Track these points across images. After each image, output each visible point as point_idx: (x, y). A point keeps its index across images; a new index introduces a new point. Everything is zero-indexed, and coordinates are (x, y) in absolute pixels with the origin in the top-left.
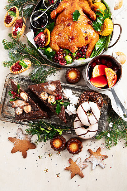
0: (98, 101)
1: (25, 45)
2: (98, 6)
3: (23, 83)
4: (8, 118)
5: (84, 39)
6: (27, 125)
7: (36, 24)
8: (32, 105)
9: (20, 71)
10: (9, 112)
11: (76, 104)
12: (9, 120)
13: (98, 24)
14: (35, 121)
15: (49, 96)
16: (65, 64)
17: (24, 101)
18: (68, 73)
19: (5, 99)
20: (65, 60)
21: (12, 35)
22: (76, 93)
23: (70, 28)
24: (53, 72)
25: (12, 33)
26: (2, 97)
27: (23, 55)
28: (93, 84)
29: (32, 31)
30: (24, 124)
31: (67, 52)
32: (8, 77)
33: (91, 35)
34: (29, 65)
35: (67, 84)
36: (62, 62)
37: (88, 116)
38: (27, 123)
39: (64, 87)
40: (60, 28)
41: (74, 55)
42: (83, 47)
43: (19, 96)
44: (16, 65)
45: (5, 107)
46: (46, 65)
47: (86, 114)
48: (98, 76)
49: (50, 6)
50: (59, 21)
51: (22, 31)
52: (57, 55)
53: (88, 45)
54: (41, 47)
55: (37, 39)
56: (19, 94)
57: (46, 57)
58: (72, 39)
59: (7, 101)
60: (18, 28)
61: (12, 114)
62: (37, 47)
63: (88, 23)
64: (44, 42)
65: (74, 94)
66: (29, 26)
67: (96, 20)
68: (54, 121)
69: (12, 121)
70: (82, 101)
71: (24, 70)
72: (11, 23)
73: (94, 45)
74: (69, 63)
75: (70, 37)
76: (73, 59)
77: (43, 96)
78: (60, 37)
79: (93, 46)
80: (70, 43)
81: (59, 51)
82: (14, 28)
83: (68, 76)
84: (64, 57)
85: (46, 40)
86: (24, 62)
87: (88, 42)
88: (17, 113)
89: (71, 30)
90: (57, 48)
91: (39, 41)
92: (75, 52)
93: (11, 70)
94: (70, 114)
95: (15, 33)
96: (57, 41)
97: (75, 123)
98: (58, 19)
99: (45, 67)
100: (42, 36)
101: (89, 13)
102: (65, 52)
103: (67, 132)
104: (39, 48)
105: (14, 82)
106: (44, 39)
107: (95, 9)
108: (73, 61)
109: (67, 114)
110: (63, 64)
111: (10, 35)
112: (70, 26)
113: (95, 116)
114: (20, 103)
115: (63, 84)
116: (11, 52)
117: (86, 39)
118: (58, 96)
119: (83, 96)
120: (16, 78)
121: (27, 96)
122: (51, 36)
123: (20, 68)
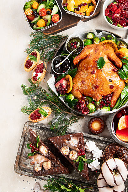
0: (124, 157)
1: (45, 91)
2: (124, 52)
3: (42, 132)
4: (25, 171)
5: (109, 88)
6: (45, 180)
7: (57, 69)
8: (52, 160)
9: (40, 119)
10: (26, 165)
11: (100, 158)
12: (26, 173)
13: (124, 72)
14: (55, 176)
15: (71, 152)
16: (88, 113)
17: (43, 155)
18: (91, 124)
19: (22, 149)
20: (88, 109)
21: (32, 80)
22: (100, 146)
23: (94, 76)
24: (74, 121)
25: (32, 78)
26: (19, 147)
27: (43, 101)
28: (119, 137)
29: (53, 76)
30: (42, 179)
31: (90, 99)
32: (27, 125)
33: (117, 83)
34: (49, 114)
35: (90, 135)
36: (85, 111)
37: (114, 175)
38: (45, 178)
39: (86, 137)
40: (84, 75)
41: (98, 103)
42: (107, 95)
43: (38, 150)
44: (35, 113)
45: (22, 158)
46: (68, 113)
47: (112, 174)
48: (124, 128)
49: (73, 51)
50: (82, 67)
51: (42, 76)
52: (79, 103)
53: (113, 94)
54: (62, 94)
55: (58, 86)
56: (39, 147)
57: (67, 104)
58: (96, 87)
59: (25, 152)
60: (39, 74)
61: (29, 166)
62: (58, 94)
63: (114, 70)
64: (66, 89)
65: (97, 146)
66: (50, 71)
67: (122, 68)
68: (75, 176)
69: (30, 175)
70: (107, 156)
71: (44, 118)
72: (31, 67)
73: (120, 93)
74: (93, 112)
75: (94, 85)
76: (97, 107)
77: (65, 151)
78: (83, 84)
79: (118, 95)
80: (94, 91)
81: (82, 98)
82: (35, 73)
83: (91, 127)
84: (86, 105)
85: (68, 86)
87: (114, 90)
88: (36, 169)
89: (95, 78)
90: (80, 96)
91: (61, 88)
92: (99, 101)
93: (30, 119)
94: (93, 170)
95: (35, 79)
96: (80, 88)
97: (98, 181)
98: (82, 65)
99: (66, 114)
100: (64, 83)
101: (115, 60)
102: (88, 99)
103: (89, 190)
104: (61, 95)
105: (33, 133)
106: (66, 86)
107: (120, 55)
108: (96, 110)
109: (90, 169)
110: (86, 113)
111: (30, 80)
112: (94, 74)
113: (122, 176)
114: (39, 159)
115: (86, 135)
116: (30, 98)
117: (111, 87)
118: (81, 152)
119: (108, 150)
120: (34, 126)
121: (46, 150)
122: (73, 84)
123: (39, 117)
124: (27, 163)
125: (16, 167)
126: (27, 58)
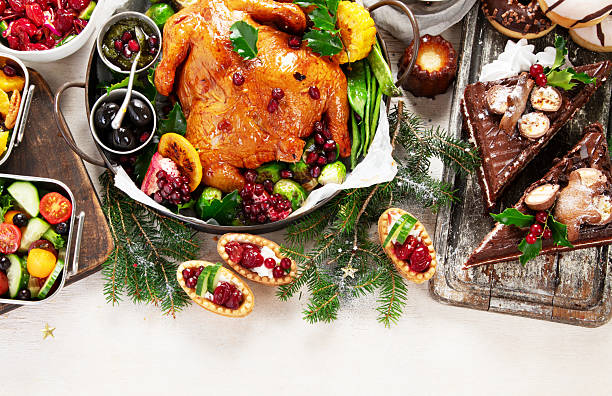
3: (465, 239)
4: (603, 285)
9: (427, 241)
10: (581, 284)
11: (532, 47)
15: (536, 106)
19: (531, 302)
22: (492, 54)
25: (280, 281)
27: (356, 245)
32: (447, 293)
44: (407, 258)
45: (559, 297)
51: (271, 246)
56: (532, 207)
59: (540, 292)
61: (585, 272)
65: (493, 59)
71: (421, 227)
72: (240, 285)
86: (397, 225)
93: (421, 279)
120: (447, 266)
124: (575, 281)
125: (593, 318)
126: (206, 304)
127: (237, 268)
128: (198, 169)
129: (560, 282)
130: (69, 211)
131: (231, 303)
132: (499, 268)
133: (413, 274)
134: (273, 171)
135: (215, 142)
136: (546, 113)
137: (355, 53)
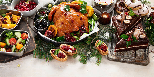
4: (146, 56)
10: (141, 56)
15: (126, 18)
25: (73, 53)
45: (137, 58)
72: (64, 54)
86: (99, 42)
120: (111, 52)
125: (145, 62)
126: (56, 57)
127: (64, 50)
128: (56, 31)
129: (136, 55)
130: (27, 36)
131: (62, 57)
132: (123, 53)
133: (103, 52)
134: (72, 34)
135: (60, 27)
136: (129, 20)
137: (90, 14)
